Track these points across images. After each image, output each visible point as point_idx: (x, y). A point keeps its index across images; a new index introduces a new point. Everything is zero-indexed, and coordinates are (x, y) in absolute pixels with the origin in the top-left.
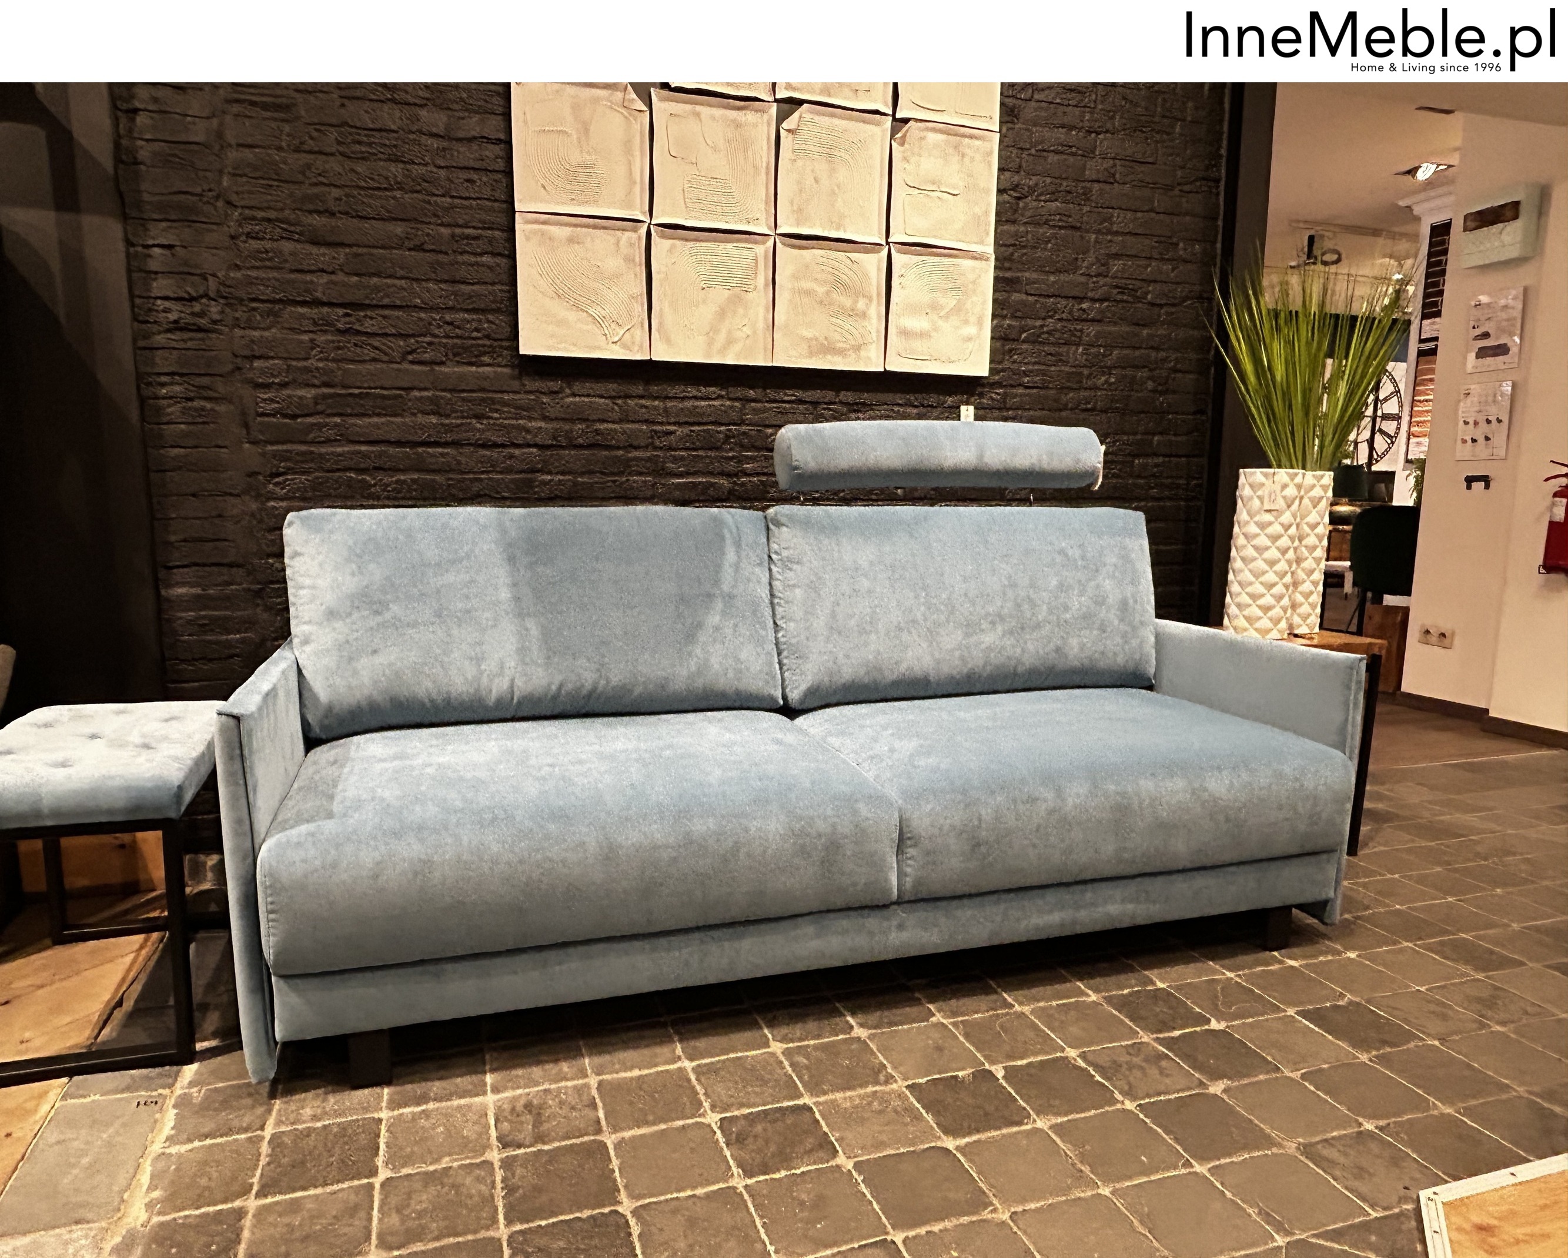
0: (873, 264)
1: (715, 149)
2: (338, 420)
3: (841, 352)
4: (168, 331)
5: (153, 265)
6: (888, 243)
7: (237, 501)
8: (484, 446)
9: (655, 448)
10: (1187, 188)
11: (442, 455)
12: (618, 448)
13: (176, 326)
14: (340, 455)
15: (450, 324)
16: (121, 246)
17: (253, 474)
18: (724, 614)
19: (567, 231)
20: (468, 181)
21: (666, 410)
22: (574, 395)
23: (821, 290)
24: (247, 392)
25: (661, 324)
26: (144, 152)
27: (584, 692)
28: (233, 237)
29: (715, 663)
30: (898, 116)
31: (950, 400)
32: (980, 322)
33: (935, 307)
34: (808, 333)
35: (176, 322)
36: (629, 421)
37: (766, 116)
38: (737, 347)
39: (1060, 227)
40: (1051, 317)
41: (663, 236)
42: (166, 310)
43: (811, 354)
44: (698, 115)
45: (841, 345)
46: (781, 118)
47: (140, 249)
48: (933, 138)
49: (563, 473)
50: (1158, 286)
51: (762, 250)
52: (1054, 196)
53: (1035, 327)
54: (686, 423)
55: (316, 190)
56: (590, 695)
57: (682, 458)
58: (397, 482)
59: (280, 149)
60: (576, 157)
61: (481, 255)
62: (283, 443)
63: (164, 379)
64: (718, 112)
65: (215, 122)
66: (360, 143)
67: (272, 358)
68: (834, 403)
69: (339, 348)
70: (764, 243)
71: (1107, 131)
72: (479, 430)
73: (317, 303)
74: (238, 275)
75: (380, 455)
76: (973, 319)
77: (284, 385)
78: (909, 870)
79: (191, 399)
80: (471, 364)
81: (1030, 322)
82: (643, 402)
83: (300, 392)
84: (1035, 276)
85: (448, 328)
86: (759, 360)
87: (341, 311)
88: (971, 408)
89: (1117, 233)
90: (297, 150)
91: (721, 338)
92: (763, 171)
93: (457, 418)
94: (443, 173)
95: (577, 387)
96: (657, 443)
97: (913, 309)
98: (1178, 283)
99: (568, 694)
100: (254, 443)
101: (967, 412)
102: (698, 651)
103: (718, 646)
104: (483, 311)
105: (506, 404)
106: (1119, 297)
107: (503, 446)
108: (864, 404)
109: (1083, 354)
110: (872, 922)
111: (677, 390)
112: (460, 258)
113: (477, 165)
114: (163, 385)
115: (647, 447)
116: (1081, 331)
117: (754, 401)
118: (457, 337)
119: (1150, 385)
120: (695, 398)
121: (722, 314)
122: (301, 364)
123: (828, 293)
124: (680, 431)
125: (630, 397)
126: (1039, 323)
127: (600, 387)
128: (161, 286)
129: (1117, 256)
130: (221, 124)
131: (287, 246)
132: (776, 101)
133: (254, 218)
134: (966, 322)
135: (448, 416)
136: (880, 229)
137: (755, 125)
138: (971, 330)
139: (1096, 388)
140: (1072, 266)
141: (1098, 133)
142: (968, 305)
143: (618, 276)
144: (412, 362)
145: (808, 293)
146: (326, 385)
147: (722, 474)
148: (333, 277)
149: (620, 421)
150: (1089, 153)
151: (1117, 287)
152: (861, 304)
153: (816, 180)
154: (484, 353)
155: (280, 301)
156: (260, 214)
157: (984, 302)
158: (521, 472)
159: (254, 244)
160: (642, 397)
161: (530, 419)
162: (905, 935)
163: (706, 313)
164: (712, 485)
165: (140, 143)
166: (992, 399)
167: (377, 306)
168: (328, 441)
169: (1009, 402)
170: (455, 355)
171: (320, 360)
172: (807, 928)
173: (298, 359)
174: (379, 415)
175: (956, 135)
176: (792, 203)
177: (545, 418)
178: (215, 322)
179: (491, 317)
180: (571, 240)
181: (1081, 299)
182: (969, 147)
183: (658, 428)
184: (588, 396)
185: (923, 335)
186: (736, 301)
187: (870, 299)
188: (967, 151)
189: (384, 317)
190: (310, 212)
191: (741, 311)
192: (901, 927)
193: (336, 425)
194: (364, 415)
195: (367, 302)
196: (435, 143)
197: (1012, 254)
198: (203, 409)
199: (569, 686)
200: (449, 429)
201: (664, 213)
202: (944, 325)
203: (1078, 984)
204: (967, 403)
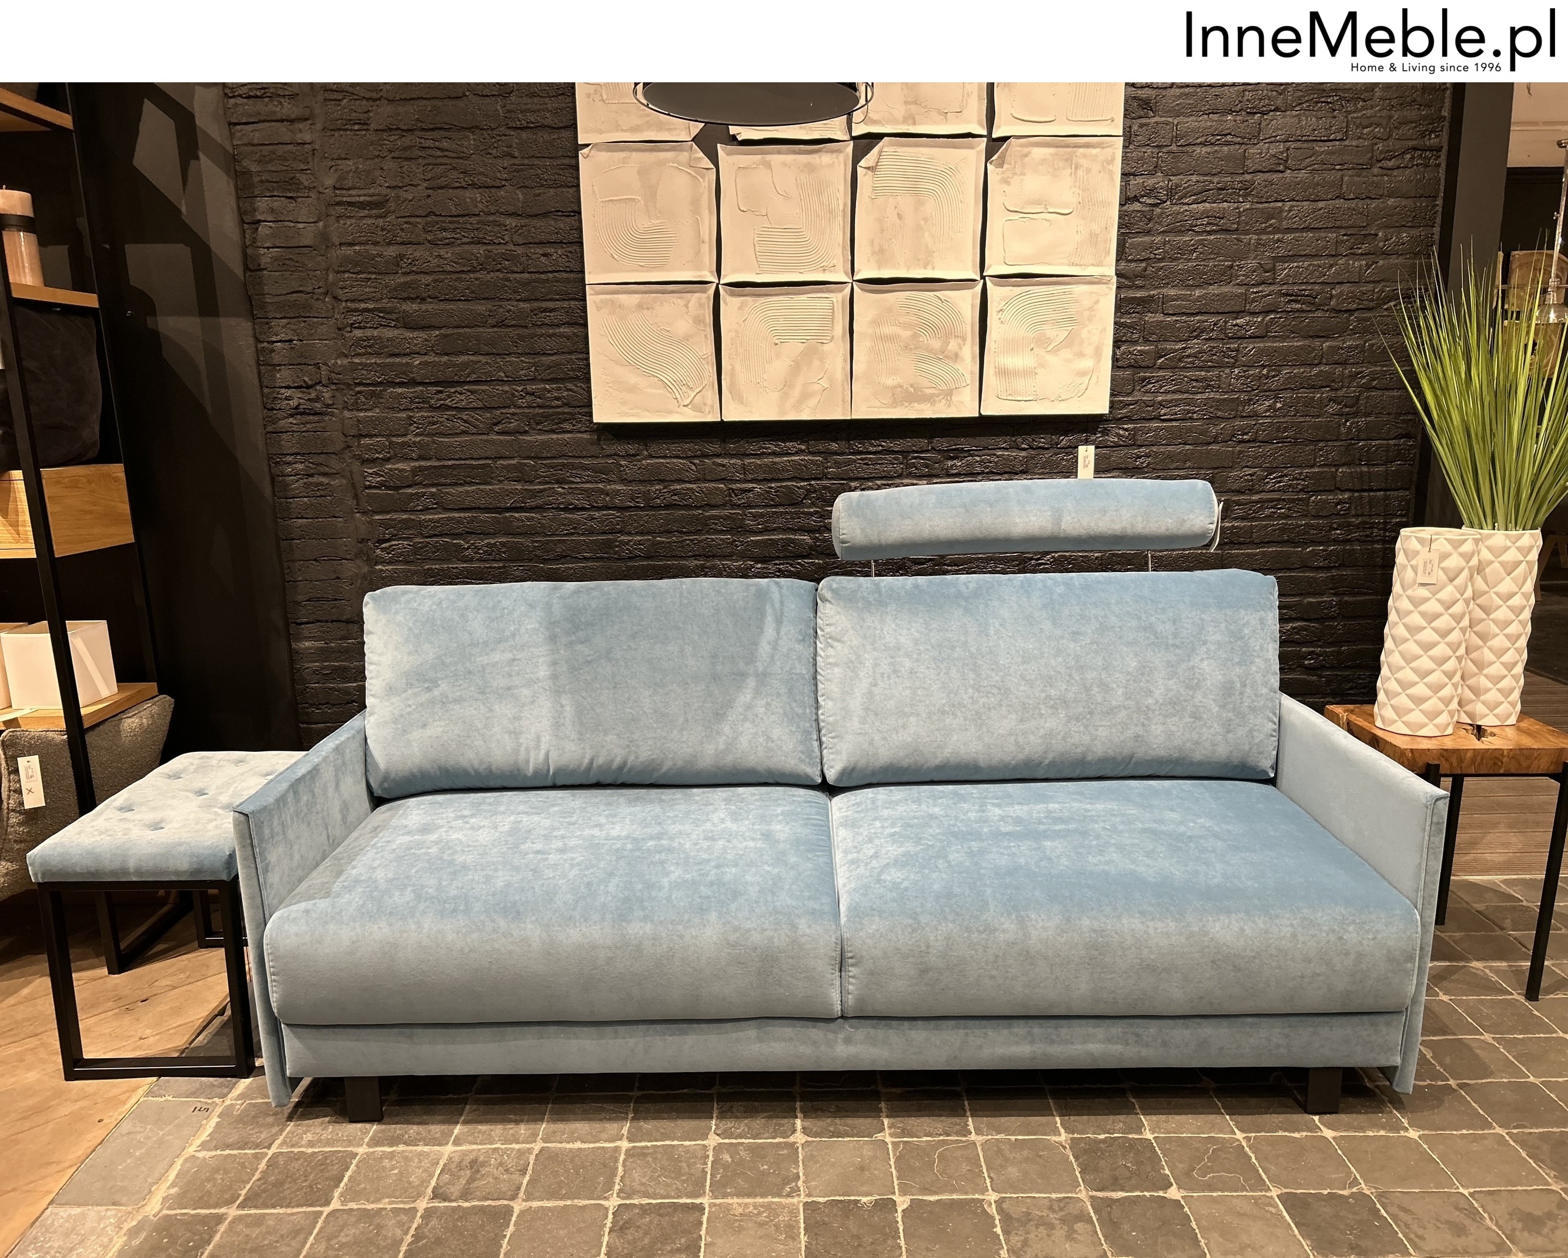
0: (966, 302)
1: (787, 197)
2: (434, 490)
3: (929, 399)
4: (292, 416)
5: (276, 359)
6: (983, 277)
7: (350, 564)
8: (566, 509)
9: (734, 506)
10: (1390, 164)
11: (528, 519)
12: (697, 508)
13: (297, 411)
14: (438, 521)
15: (532, 394)
16: (252, 340)
17: (362, 541)
18: (757, 693)
19: (635, 299)
20: (544, 255)
21: (743, 466)
22: (651, 456)
23: (906, 334)
24: (356, 466)
25: (732, 384)
26: (264, 261)
27: (615, 766)
28: (339, 329)
29: (744, 743)
30: (994, 136)
31: (1065, 441)
32: (1097, 353)
33: (1042, 341)
34: (890, 382)
35: (297, 408)
36: (705, 480)
37: (841, 157)
38: (813, 402)
39: (1210, 233)
40: (1196, 337)
41: (733, 295)
42: (287, 399)
43: (895, 404)
44: (768, 165)
45: (928, 391)
46: (856, 159)
47: (265, 344)
48: (1039, 153)
49: (641, 533)
50: (1345, 288)
51: (839, 298)
52: (1201, 195)
53: (1176, 351)
54: (765, 480)
55: (409, 278)
56: (621, 768)
57: (762, 515)
58: (488, 545)
59: (376, 243)
60: (644, 223)
61: (558, 326)
62: (388, 512)
63: (290, 459)
64: (790, 158)
65: (321, 224)
66: (445, 230)
67: (375, 435)
68: (927, 451)
69: (433, 424)
70: (841, 291)
71: (1277, 109)
72: (561, 494)
73: (414, 383)
74: (345, 361)
75: (472, 520)
76: (1089, 350)
77: (387, 460)
78: (851, 987)
79: (312, 476)
80: (553, 431)
81: (1169, 346)
82: (719, 461)
83: (400, 466)
84: (1173, 292)
85: (529, 398)
86: (838, 414)
87: (433, 389)
88: (1091, 449)
89: (1288, 230)
90: (389, 244)
91: (796, 392)
92: (841, 213)
93: (540, 483)
94: (520, 250)
95: (654, 448)
96: (735, 499)
97: (1012, 346)
98: (1373, 282)
99: (600, 767)
100: (364, 513)
101: (1086, 454)
102: (727, 729)
103: (747, 725)
104: (563, 380)
105: (585, 468)
106: (1289, 307)
107: (583, 509)
108: (962, 450)
109: (1238, 378)
110: (816, 1033)
111: (752, 448)
112: (539, 331)
113: (554, 238)
114: (289, 463)
115: (724, 505)
116: (1237, 350)
117: (836, 453)
118: (539, 406)
119: (1333, 408)
120: (774, 454)
121: (796, 368)
122: (400, 440)
123: (915, 336)
124: (758, 488)
125: (707, 456)
126: (1180, 346)
127: (675, 448)
128: (284, 376)
129: (1284, 259)
130: (325, 227)
131: (389, 333)
132: (853, 138)
133: (356, 310)
134: (1081, 355)
135: (531, 482)
136: (974, 260)
137: (832, 165)
138: (1088, 363)
139: (1255, 415)
140: (1226, 275)
141: (1263, 113)
142: (1084, 334)
143: (687, 338)
144: (498, 433)
145: (890, 338)
146: (421, 458)
147: (802, 530)
148: (426, 358)
149: (696, 481)
150: (1254, 137)
151: (1287, 295)
152: (953, 345)
153: (900, 216)
154: (565, 420)
155: (381, 383)
156: (363, 306)
157: (1104, 330)
158: (604, 533)
159: (358, 333)
160: (718, 456)
161: (609, 482)
162: (852, 1050)
163: (779, 367)
164: (793, 541)
165: (262, 251)
166: (1119, 435)
167: (465, 383)
168: (426, 510)
169: (1140, 439)
170: (538, 424)
171: (417, 435)
172: (750, 1032)
173: (398, 436)
174: (470, 484)
175: (1068, 146)
176: (872, 245)
177: (623, 481)
178: (328, 406)
179: (570, 386)
180: (640, 306)
181: (1237, 314)
182: (1085, 156)
183: (734, 486)
184: (665, 457)
185: (1029, 373)
186: (811, 353)
187: (964, 339)
188: (1082, 161)
189: (472, 392)
190: (405, 299)
191: (816, 363)
192: (848, 1041)
193: (432, 495)
194: (456, 484)
195: (456, 378)
196: (511, 222)
197: (1145, 269)
198: (321, 484)
199: (600, 761)
200: (534, 494)
201: (734, 271)
202: (1051, 359)
203: (1058, 1119)
204: (1086, 442)
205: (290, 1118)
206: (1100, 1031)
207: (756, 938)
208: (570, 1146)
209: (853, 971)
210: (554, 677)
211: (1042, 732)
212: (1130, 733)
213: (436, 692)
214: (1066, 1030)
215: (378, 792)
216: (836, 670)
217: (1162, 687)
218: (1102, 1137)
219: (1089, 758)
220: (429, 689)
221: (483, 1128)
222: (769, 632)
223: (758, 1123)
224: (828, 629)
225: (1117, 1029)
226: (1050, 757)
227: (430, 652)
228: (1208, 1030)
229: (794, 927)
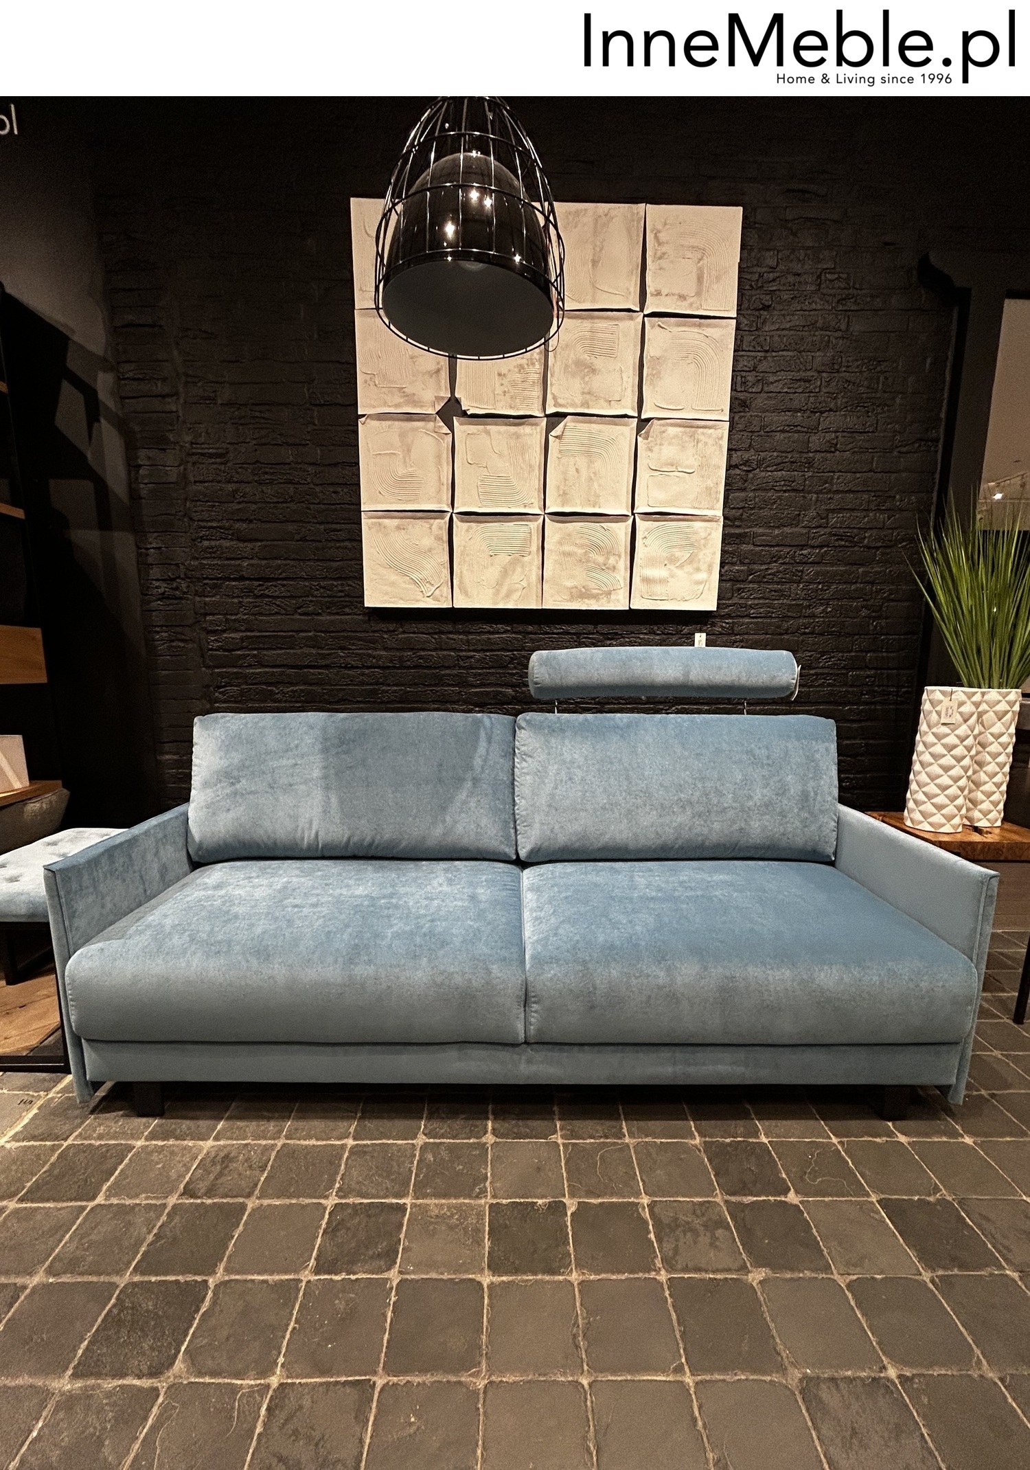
0: (621, 531)
1: (500, 455)
2: (255, 652)
3: (595, 597)
4: (159, 599)
5: (150, 560)
6: (633, 514)
7: (198, 702)
8: (346, 667)
9: (461, 667)
10: (904, 449)
11: (320, 674)
12: (435, 668)
13: (163, 597)
14: (257, 674)
15: (324, 588)
16: (134, 548)
17: (207, 686)
18: (471, 794)
19: (396, 522)
20: (334, 492)
21: (468, 641)
22: (404, 632)
23: (580, 551)
24: (203, 635)
25: (461, 582)
26: (144, 493)
27: (365, 843)
28: (193, 540)
29: (459, 829)
30: (643, 417)
31: (686, 630)
32: (710, 570)
33: (672, 560)
34: (569, 584)
35: (163, 594)
36: (441, 649)
37: (538, 429)
38: (516, 596)
39: (785, 491)
40: (775, 562)
41: (462, 521)
42: (157, 587)
43: (572, 598)
44: (488, 433)
45: (596, 591)
46: (549, 429)
47: (143, 551)
48: (672, 431)
49: (397, 685)
50: (874, 532)
51: (535, 525)
52: (779, 466)
53: (761, 570)
54: (482, 650)
55: (240, 506)
56: (370, 845)
57: (480, 674)
58: (292, 691)
59: (219, 482)
60: (401, 471)
61: (343, 541)
62: (224, 667)
63: (158, 629)
64: (503, 428)
65: (182, 468)
66: (266, 473)
67: (217, 614)
68: (593, 634)
69: (256, 607)
70: (536, 520)
71: (831, 410)
72: (342, 657)
73: (242, 578)
74: (196, 563)
75: (282, 674)
76: (704, 567)
77: (224, 631)
78: (532, 1020)
79: (172, 641)
80: (337, 614)
81: (756, 567)
82: (451, 636)
83: (232, 635)
84: (760, 530)
85: (322, 590)
86: (533, 605)
87: (257, 583)
88: (704, 635)
89: (838, 492)
90: (229, 482)
91: (504, 590)
92: (537, 468)
93: (328, 649)
94: (318, 489)
95: (407, 627)
96: (461, 663)
97: (652, 562)
98: (892, 529)
99: (355, 844)
100: (208, 667)
101: (700, 638)
102: (448, 818)
103: (463, 815)
104: (345, 579)
105: (360, 639)
106: (837, 544)
107: (357, 667)
108: (616, 634)
109: (803, 590)
110: (504, 1055)
111: (474, 628)
112: (330, 544)
113: (341, 481)
114: (158, 632)
115: (454, 666)
116: (802, 571)
117: (531, 633)
118: (329, 597)
119: (864, 612)
120: (489, 633)
121: (505, 573)
122: (233, 618)
123: (586, 553)
124: (477, 655)
125: (442, 633)
126: (764, 567)
127: (422, 626)
128: (155, 572)
129: (833, 511)
130: (185, 469)
131: (226, 543)
132: (547, 416)
133: (204, 527)
134: (698, 570)
135: (322, 648)
136: (627, 503)
137: (531, 435)
138: (702, 576)
139: (813, 616)
140: (795, 521)
141: (822, 413)
142: (701, 556)
143: (430, 550)
144: (301, 614)
145: (569, 554)
146: (247, 630)
147: (507, 685)
148: (252, 562)
149: (435, 650)
150: (814, 429)
151: (835, 535)
152: (612, 561)
153: (577, 470)
154: (347, 606)
155: (221, 578)
156: (210, 524)
157: (714, 553)
158: (371, 684)
159: (206, 543)
160: (450, 633)
161: (376, 649)
162: (534, 1068)
163: (493, 573)
164: (501, 692)
165: (142, 486)
166: (722, 627)
167: (279, 579)
168: (250, 666)
169: (736, 629)
170: (328, 608)
171: (245, 614)
172: (452, 1053)
173: (231, 614)
174: (281, 649)
175: (692, 427)
176: (558, 490)
177: (386, 649)
178: (185, 593)
179: (350, 583)
180: (398, 528)
181: (802, 547)
182: (703, 434)
183: (461, 654)
184: (414, 633)
185: (663, 581)
186: (514, 563)
187: (619, 556)
188: (702, 437)
189: (283, 586)
190: (238, 520)
191: (519, 569)
192: (529, 1061)
193: (255, 655)
194: (271, 649)
195: (272, 576)
196: (311, 469)
197: (742, 515)
198: (179, 647)
199: (356, 839)
200: (324, 656)
201: (464, 505)
202: (679, 573)
203: (692, 1123)
204: (701, 631)
205: (92, 1112)
206: (726, 1055)
207: (458, 980)
208: (307, 1142)
209: (535, 1007)
210: (325, 777)
211: (674, 824)
212: (736, 827)
213: (238, 786)
214: (701, 1054)
215: (195, 858)
216: (528, 777)
217: (759, 794)
218: (728, 1140)
219: (707, 844)
220: (233, 784)
221: (240, 1124)
222: (482, 750)
223: (458, 1124)
224: (523, 748)
225: (741, 1054)
226: (680, 842)
227: (236, 757)
228: (809, 1056)
229: (489, 972)
